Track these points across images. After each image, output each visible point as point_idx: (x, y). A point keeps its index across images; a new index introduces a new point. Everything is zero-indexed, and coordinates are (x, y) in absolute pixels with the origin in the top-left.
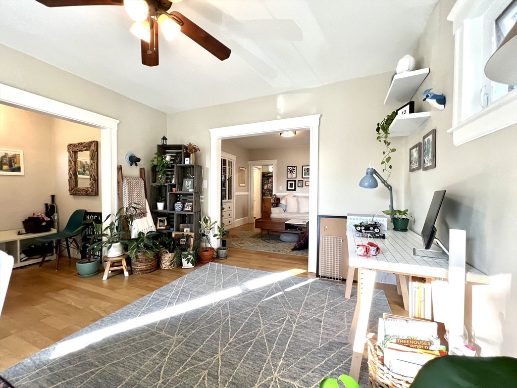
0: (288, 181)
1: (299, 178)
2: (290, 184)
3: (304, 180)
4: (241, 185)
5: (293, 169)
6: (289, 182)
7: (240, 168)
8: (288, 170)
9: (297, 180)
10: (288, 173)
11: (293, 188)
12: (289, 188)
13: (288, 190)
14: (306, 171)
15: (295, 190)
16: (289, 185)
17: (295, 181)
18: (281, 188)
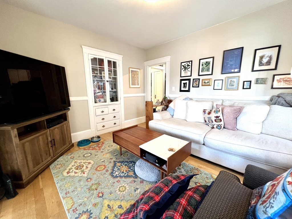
0: (181, 80)
1: (195, 76)
2: (184, 84)
3: (201, 78)
4: (131, 86)
5: (188, 65)
6: (183, 82)
7: (131, 69)
8: (182, 67)
9: (192, 78)
10: (182, 71)
11: (187, 89)
12: (182, 89)
13: (181, 91)
14: (204, 66)
15: (188, 91)
16: (182, 85)
17: (189, 80)
18: (173, 88)
